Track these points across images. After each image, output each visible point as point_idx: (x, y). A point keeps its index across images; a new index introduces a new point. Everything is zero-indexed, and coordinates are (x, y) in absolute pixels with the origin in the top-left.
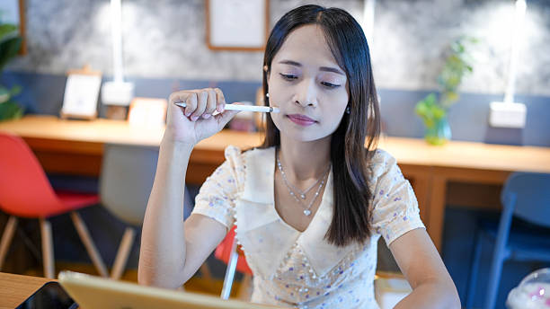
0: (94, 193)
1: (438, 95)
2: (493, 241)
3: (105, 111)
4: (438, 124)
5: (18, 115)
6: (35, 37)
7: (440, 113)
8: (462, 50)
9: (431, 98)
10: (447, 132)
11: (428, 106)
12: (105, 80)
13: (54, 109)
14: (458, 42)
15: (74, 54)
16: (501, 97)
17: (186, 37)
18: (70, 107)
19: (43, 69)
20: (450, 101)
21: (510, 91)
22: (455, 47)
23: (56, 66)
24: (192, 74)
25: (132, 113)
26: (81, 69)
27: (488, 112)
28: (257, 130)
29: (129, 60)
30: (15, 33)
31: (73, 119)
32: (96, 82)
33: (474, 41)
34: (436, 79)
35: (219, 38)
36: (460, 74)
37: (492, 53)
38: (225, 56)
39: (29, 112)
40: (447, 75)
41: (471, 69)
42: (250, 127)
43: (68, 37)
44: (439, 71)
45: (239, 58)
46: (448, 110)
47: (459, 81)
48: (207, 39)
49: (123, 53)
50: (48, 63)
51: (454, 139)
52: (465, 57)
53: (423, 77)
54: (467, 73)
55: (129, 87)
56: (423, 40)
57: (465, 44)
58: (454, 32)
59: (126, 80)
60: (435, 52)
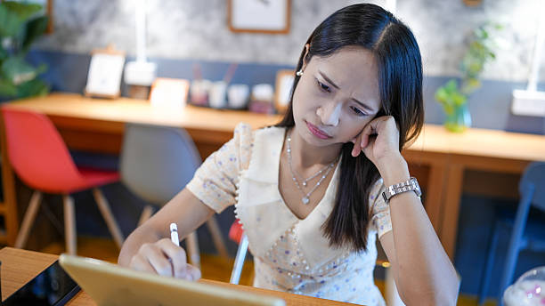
0: (115, 170)
1: (459, 82)
2: (510, 231)
3: (128, 90)
4: (458, 111)
5: (44, 92)
6: (61, 16)
7: (461, 100)
8: (485, 36)
9: (452, 85)
10: (467, 119)
11: (448, 92)
12: (128, 59)
13: (78, 87)
14: (481, 28)
15: (99, 34)
16: (524, 85)
17: (208, 19)
18: (94, 86)
19: (69, 48)
20: (471, 87)
21: (534, 79)
22: (479, 33)
23: (81, 45)
24: (213, 55)
25: (154, 93)
26: (105, 49)
27: (511, 100)
28: (276, 112)
29: (152, 41)
30: (42, 13)
31: (96, 97)
32: (119, 61)
33: (498, 27)
34: (458, 66)
35: (241, 20)
36: (483, 60)
37: (517, 40)
38: (247, 38)
39: (55, 90)
40: (469, 62)
41: (493, 56)
42: (269, 110)
43: (94, 16)
44: (461, 58)
45: (260, 40)
46: (468, 97)
47: (481, 69)
48: (228, 21)
49: (147, 34)
50: (74, 43)
51: (475, 126)
52: (487, 43)
53: (445, 63)
54: (489, 59)
55: (151, 67)
56: (446, 25)
57: (489, 29)
58: (477, 18)
59: (149, 60)
60: (458, 37)
